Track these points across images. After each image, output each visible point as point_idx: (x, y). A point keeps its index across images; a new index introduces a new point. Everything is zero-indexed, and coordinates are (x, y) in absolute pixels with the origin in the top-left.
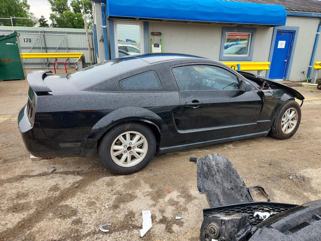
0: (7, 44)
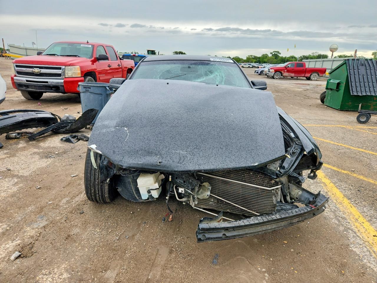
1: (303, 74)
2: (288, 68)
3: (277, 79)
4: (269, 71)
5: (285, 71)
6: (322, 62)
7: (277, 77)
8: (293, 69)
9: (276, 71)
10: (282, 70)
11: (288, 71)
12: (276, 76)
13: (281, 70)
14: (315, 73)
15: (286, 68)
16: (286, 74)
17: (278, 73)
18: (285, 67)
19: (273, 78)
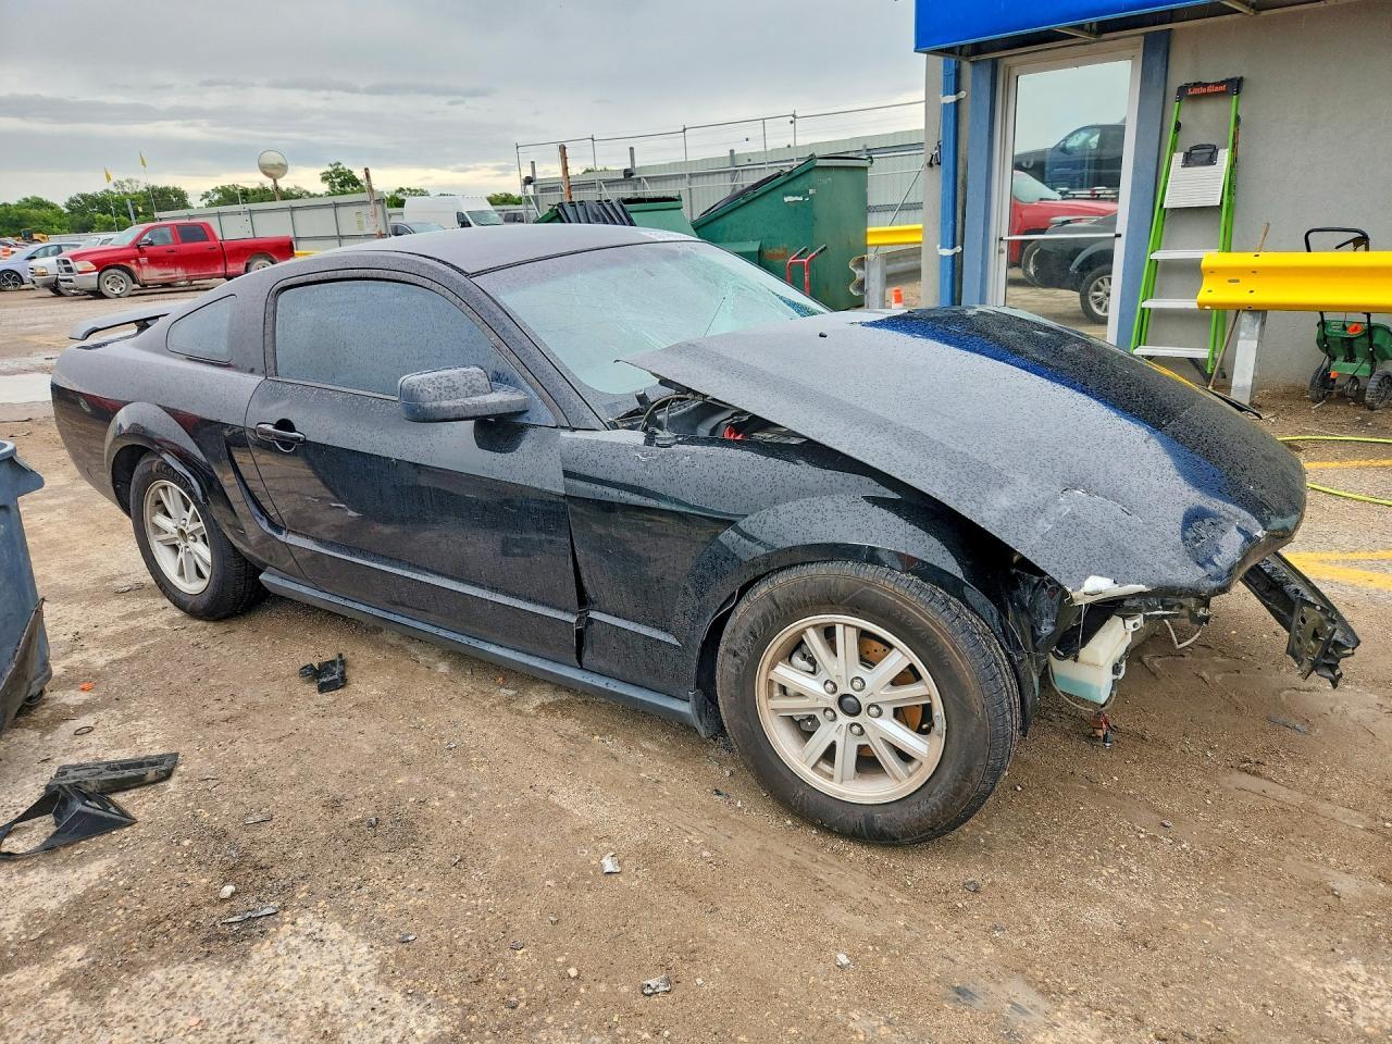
0: (786, 199)
1: (219, 267)
2: (147, 249)
3: (118, 296)
4: (69, 270)
5: (143, 260)
6: (248, 217)
7: (117, 291)
8: (173, 251)
9: (103, 265)
10: (128, 259)
11: (156, 261)
12: (109, 287)
13: (121, 260)
14: (261, 258)
15: (138, 247)
16: (151, 274)
17: (112, 271)
18: (136, 245)
19: (97, 294)
